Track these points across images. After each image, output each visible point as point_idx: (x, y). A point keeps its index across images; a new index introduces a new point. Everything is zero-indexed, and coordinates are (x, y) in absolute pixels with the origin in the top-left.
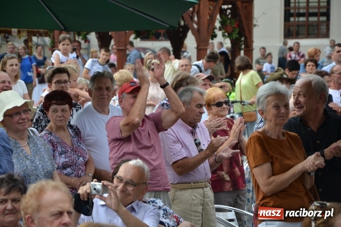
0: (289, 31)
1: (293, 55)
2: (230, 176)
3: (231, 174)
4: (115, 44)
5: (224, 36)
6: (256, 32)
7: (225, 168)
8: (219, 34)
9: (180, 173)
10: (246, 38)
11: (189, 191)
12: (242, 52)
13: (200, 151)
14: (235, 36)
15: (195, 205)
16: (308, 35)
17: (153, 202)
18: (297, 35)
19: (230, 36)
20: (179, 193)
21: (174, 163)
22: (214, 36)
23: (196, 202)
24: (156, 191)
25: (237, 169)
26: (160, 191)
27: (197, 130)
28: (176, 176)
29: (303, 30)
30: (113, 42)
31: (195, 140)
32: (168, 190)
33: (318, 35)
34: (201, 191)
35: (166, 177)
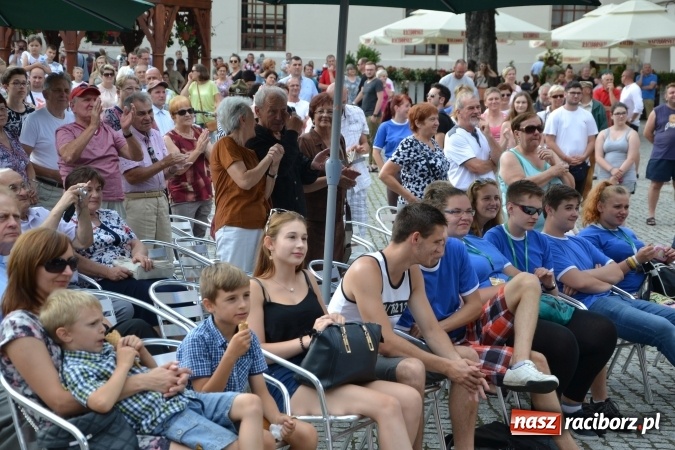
0: (246, 42)
1: (249, 67)
2: (193, 187)
3: (196, 185)
4: (65, 47)
5: (180, 43)
6: (214, 41)
7: (189, 179)
8: (176, 41)
9: (132, 182)
10: (203, 47)
11: (143, 201)
12: (200, 61)
13: (154, 161)
14: (192, 44)
15: (149, 214)
16: (265, 47)
17: (107, 213)
18: (255, 47)
19: (187, 43)
20: (132, 203)
21: (126, 172)
22: (170, 43)
23: (150, 211)
24: (109, 201)
25: (201, 181)
26: (114, 201)
27: (151, 138)
28: (129, 185)
29: (260, 42)
30: (62, 44)
31: (149, 148)
32: (122, 200)
33: (274, 48)
34: (155, 200)
35: (120, 187)
